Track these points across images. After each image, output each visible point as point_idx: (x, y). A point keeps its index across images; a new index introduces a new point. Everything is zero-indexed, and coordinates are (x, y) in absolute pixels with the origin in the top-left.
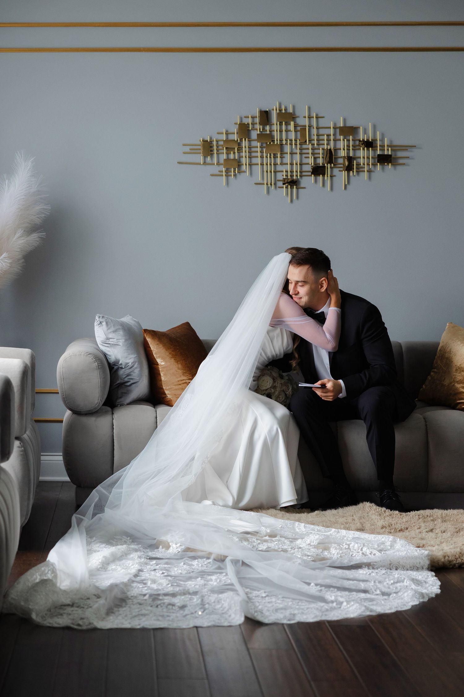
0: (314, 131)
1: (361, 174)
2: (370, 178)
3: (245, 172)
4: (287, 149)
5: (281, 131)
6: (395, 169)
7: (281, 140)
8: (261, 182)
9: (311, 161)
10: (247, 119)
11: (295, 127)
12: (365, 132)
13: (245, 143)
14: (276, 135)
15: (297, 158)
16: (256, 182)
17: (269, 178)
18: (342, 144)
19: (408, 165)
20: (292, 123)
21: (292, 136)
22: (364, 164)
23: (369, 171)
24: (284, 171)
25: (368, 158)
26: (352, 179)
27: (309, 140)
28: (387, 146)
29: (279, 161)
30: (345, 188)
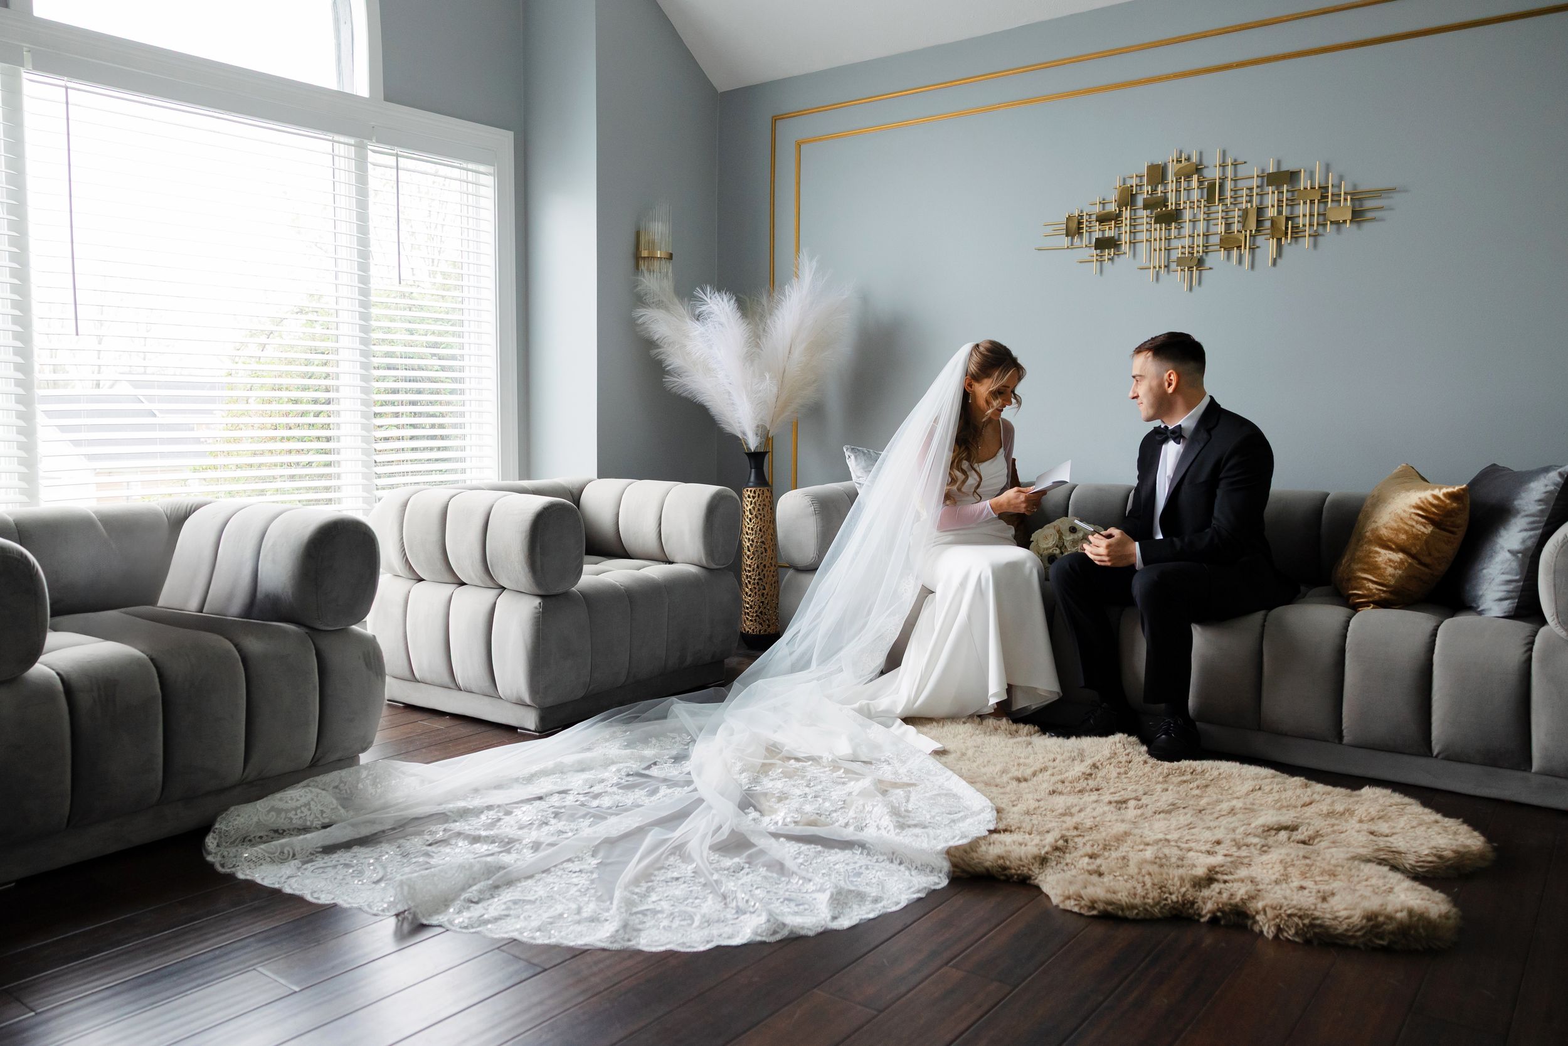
0: (1229, 185)
1: (1301, 240)
2: (1315, 245)
3: (1125, 253)
4: (1187, 215)
5: (1178, 191)
6: (1359, 227)
7: (1177, 204)
8: (1147, 265)
9: (1221, 228)
10: (1131, 180)
11: (1200, 182)
12: (1312, 176)
13: (1126, 213)
14: (1172, 198)
15: (1201, 227)
16: (1141, 266)
17: (1159, 259)
18: (1271, 199)
19: (1382, 220)
20: (1195, 177)
21: (1195, 195)
22: (1304, 225)
23: (1315, 236)
24: (1180, 246)
25: (1311, 215)
26: (1287, 250)
27: (1219, 200)
28: (1345, 193)
29: (1174, 233)
30: (1274, 263)
